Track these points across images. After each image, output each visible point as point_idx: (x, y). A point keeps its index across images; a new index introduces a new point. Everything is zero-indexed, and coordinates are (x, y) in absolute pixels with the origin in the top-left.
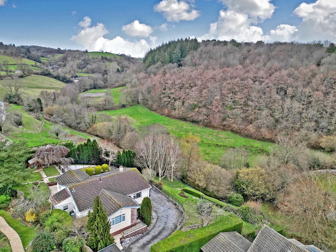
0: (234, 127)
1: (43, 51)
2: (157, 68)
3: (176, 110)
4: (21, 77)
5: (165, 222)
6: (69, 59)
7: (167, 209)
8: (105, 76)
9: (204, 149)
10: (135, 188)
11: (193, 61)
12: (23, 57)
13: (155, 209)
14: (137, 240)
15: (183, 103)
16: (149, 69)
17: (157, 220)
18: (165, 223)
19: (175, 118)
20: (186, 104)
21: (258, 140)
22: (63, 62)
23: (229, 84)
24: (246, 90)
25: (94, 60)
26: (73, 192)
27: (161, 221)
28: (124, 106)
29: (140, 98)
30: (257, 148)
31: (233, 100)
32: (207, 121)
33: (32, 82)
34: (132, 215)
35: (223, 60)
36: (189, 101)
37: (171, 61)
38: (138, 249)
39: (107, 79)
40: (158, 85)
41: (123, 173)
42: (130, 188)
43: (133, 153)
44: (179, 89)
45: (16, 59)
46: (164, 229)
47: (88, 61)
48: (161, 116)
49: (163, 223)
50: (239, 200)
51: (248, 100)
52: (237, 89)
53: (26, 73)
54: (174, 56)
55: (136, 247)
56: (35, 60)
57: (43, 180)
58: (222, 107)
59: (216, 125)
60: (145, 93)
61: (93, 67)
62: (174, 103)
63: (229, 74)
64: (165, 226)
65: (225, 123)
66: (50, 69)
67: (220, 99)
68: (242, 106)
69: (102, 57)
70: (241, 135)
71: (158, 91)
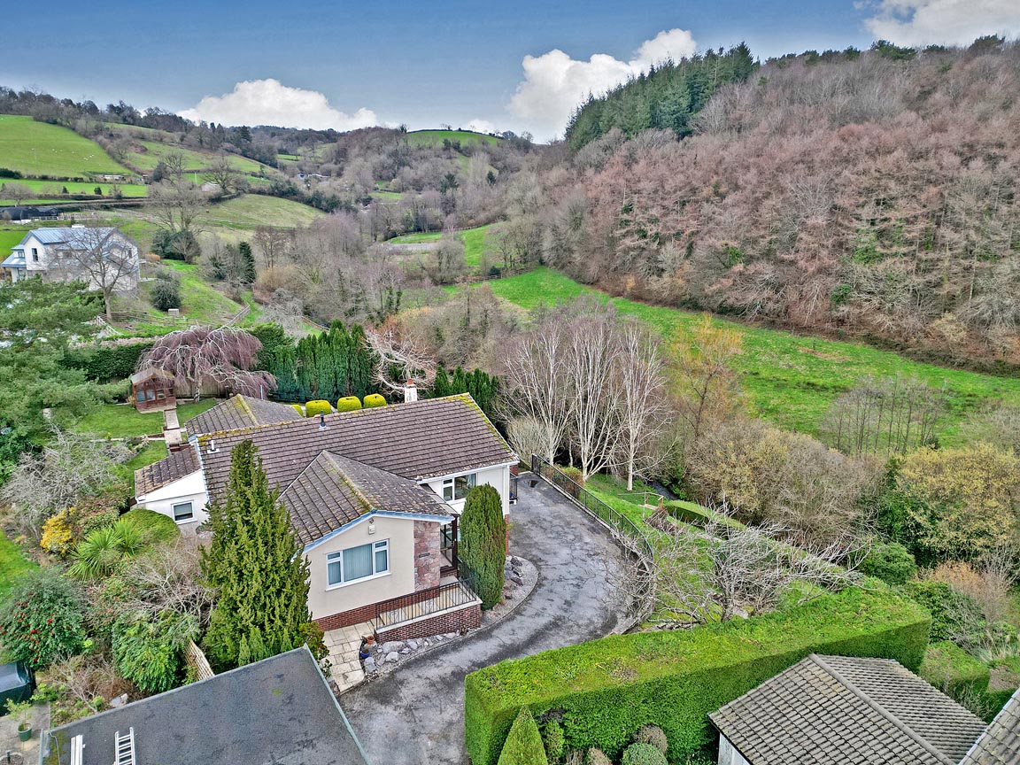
0: (880, 325)
1: (285, 136)
2: (606, 149)
3: (665, 275)
4: (216, 200)
5: (569, 599)
6: (354, 152)
7: (584, 557)
8: (449, 192)
9: (761, 396)
10: (449, 457)
11: (732, 116)
12: (231, 152)
13: (534, 553)
14: (434, 655)
15: (690, 249)
16: (580, 157)
17: (535, 590)
18: (567, 602)
19: (660, 302)
20: (700, 253)
21: (975, 369)
22: (336, 164)
23: (865, 172)
24: (933, 190)
25: (422, 153)
26: (209, 452)
27: (552, 596)
28: (495, 273)
29: (547, 243)
30: (970, 395)
31: (876, 228)
32: (776, 306)
33: (245, 214)
34: (421, 551)
35: (841, 101)
36: (711, 241)
37: (655, 123)
38: (428, 690)
39: (454, 200)
40: (606, 197)
41: (413, 406)
42: (433, 455)
43: (490, 380)
44: (677, 207)
45: (211, 157)
46: (558, 626)
47: (404, 155)
48: (614, 300)
49: (558, 602)
50: (895, 565)
51: (938, 224)
52: (894, 188)
53: (229, 189)
54: (665, 107)
55: (420, 682)
56: (263, 159)
57: (163, 436)
58: (832, 254)
59: (807, 319)
60: (563, 228)
61: (419, 172)
62: (657, 251)
63: (865, 142)
64: (564, 614)
65: (844, 309)
66: (299, 183)
67: (829, 225)
68: (914, 247)
69: (446, 142)
70: (908, 355)
71: (606, 218)
